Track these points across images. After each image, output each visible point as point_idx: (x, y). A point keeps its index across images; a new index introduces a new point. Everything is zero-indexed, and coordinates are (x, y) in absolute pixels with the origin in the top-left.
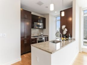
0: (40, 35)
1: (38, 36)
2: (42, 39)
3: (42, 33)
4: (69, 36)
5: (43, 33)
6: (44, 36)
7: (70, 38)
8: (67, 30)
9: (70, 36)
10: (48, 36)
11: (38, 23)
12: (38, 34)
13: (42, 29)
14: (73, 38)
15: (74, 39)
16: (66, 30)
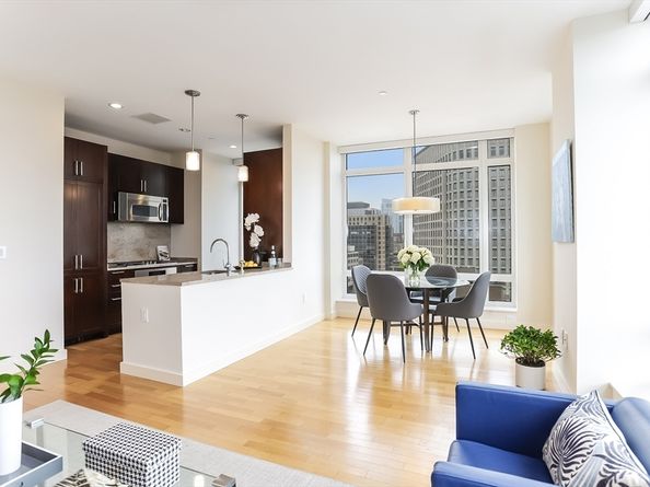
0: (152, 256)
1: (139, 263)
2: (164, 273)
3: (162, 249)
4: (270, 256)
5: (168, 245)
6: (173, 260)
7: (272, 261)
8: (262, 234)
9: (273, 253)
10: (196, 260)
11: (141, 197)
12: (140, 252)
13: (163, 228)
14: (285, 260)
15: (288, 265)
16: (259, 231)
